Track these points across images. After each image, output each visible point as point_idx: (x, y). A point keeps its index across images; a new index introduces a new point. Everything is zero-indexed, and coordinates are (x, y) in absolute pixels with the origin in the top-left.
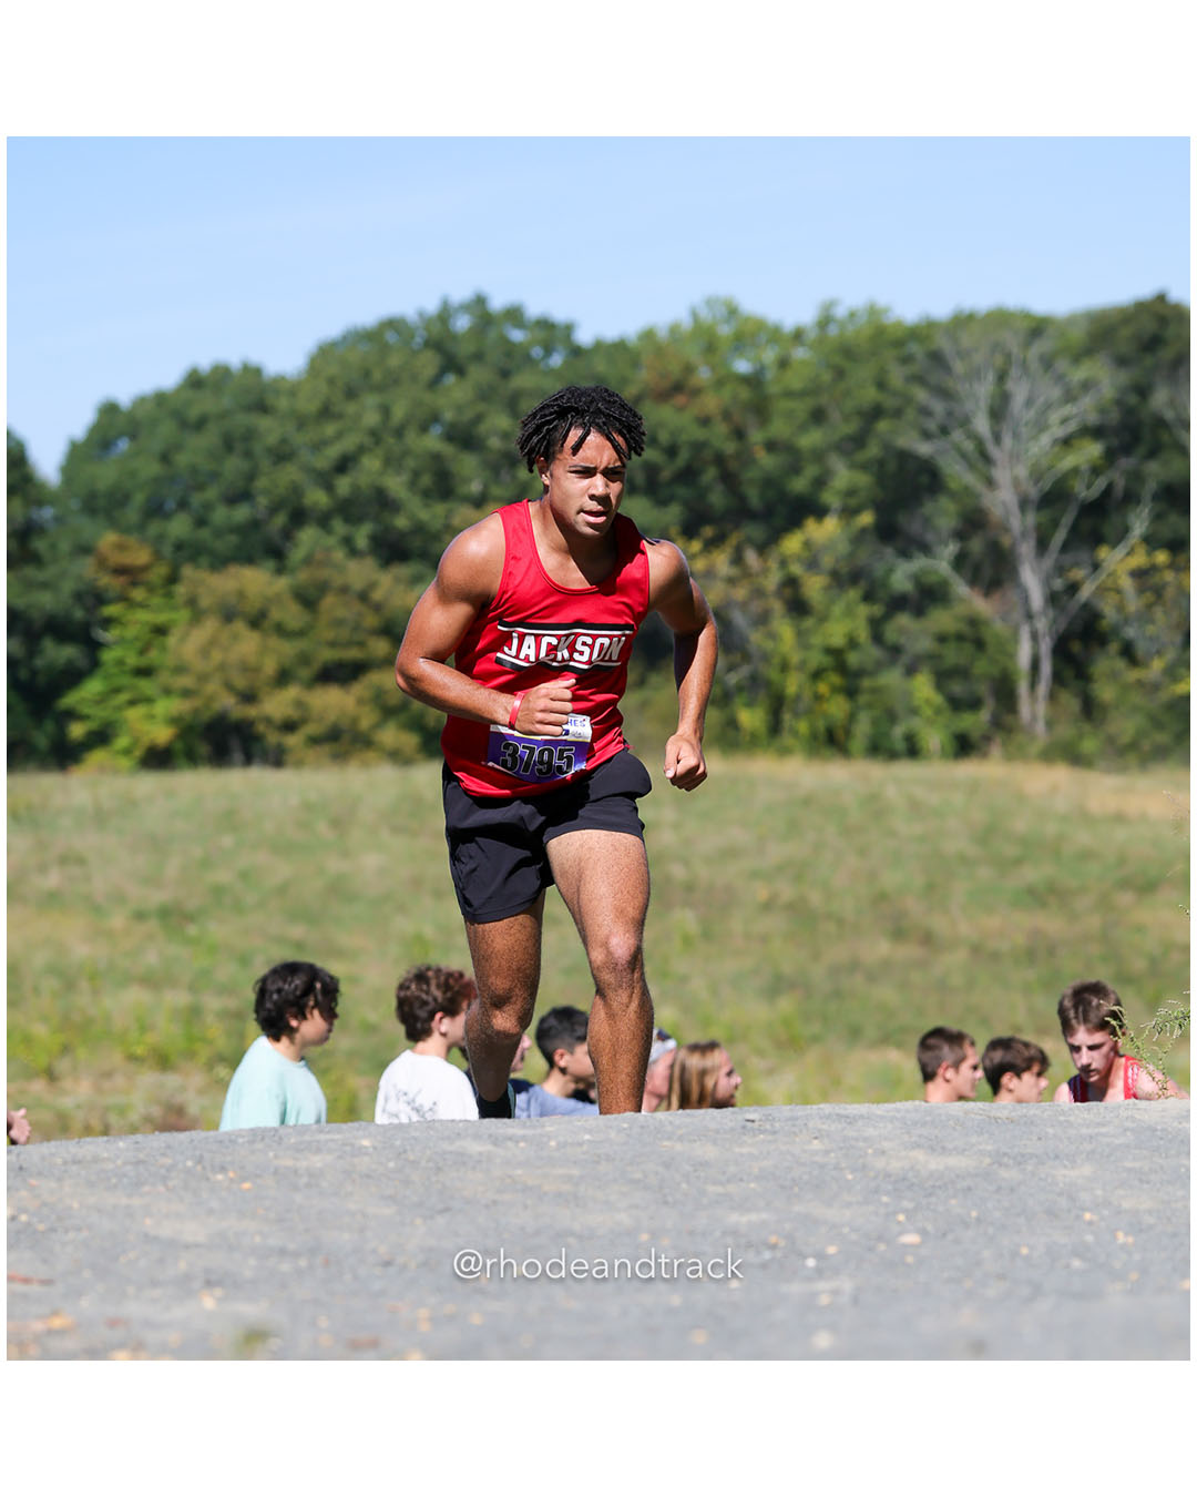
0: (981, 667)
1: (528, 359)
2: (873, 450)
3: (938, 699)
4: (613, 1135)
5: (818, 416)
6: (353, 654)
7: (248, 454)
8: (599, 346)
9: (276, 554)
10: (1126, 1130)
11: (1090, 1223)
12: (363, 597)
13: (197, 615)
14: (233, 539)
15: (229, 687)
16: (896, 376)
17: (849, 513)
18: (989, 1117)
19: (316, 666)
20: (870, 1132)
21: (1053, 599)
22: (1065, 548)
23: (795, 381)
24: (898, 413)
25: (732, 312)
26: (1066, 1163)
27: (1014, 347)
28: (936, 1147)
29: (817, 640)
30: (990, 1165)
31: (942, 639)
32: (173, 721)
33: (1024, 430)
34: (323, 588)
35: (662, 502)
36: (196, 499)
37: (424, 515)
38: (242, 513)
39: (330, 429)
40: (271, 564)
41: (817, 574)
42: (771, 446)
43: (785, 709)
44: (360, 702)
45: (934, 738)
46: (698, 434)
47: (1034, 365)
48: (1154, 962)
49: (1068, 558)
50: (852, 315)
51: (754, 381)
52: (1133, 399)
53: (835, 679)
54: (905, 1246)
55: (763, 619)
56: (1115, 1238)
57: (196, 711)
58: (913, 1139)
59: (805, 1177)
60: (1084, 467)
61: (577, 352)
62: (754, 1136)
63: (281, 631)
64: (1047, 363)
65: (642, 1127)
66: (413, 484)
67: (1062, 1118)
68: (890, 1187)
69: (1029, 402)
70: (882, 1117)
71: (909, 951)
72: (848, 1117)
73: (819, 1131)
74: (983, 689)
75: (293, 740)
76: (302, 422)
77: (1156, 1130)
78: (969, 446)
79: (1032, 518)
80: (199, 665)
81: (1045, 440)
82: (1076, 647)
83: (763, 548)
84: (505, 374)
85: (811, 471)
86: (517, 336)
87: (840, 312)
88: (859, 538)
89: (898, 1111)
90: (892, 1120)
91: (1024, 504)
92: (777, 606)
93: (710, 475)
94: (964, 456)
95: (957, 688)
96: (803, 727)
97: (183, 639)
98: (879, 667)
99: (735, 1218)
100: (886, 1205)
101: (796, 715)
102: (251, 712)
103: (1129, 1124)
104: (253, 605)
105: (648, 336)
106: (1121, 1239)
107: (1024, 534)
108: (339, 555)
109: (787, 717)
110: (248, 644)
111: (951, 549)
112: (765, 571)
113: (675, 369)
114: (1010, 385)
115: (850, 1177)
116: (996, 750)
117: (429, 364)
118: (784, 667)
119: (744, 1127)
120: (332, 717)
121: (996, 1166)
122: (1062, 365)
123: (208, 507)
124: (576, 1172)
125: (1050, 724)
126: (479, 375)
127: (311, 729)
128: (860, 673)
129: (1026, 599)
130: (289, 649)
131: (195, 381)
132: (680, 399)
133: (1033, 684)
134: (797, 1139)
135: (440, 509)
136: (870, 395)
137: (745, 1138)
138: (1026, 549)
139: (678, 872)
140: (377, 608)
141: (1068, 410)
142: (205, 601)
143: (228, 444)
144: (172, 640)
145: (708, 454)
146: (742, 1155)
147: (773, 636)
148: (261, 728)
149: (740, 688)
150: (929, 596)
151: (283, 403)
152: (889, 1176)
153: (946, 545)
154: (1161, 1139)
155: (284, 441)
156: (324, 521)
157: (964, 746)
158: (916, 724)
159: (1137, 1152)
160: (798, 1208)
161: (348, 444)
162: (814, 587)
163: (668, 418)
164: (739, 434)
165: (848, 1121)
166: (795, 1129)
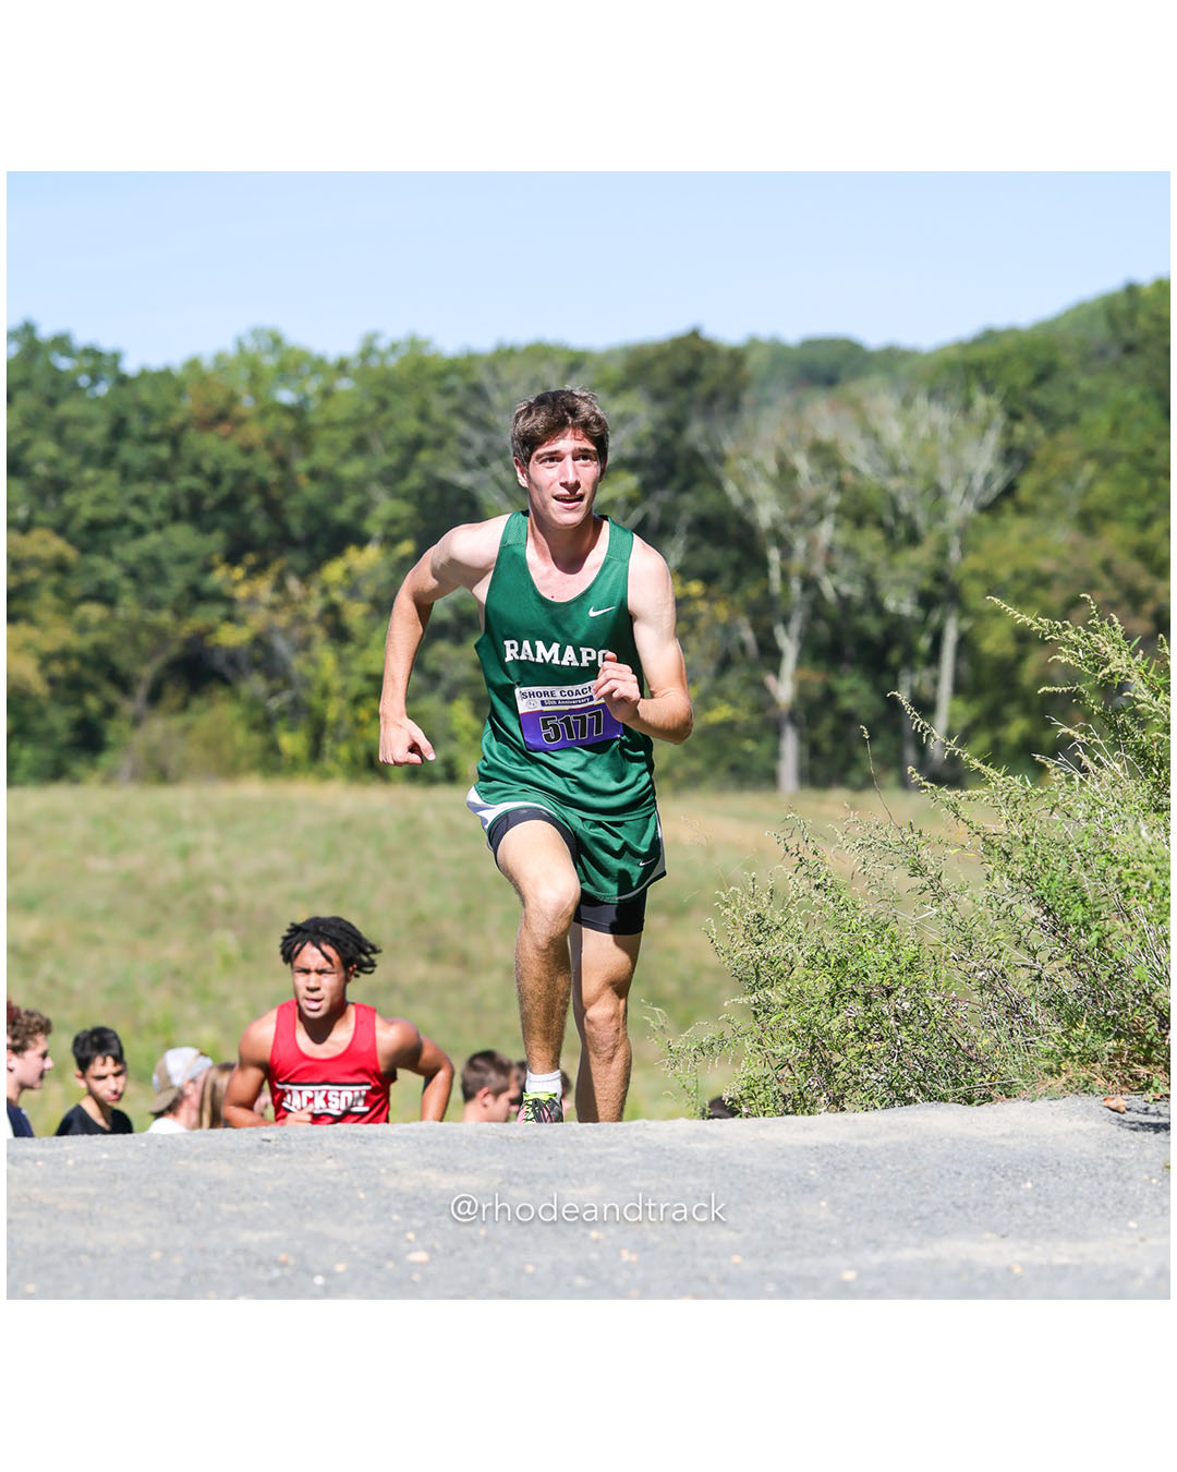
1: (75, 388)
2: (414, 480)
4: (130, 1154)
5: (360, 446)
8: (144, 375)
10: (635, 1149)
11: (597, 1241)
16: (439, 407)
17: (390, 541)
18: (501, 1137)
20: (385, 1151)
23: (339, 410)
24: (437, 445)
25: (276, 342)
26: (575, 1182)
28: (448, 1167)
29: (357, 666)
30: (501, 1184)
35: (206, 529)
41: (358, 602)
42: (314, 475)
43: (326, 734)
45: (469, 764)
46: (242, 463)
48: (685, 985)
50: (395, 347)
51: (296, 412)
52: (668, 433)
54: (414, 1264)
55: (305, 645)
56: (620, 1256)
58: (426, 1159)
59: (318, 1196)
60: (621, 499)
61: (122, 380)
62: (270, 1154)
65: (160, 1146)
67: (572, 1138)
68: (400, 1206)
70: (397, 1137)
71: (446, 972)
72: (362, 1137)
73: (334, 1150)
77: (664, 1150)
83: (305, 576)
84: (52, 402)
85: (353, 500)
86: (64, 364)
87: (383, 344)
88: (400, 567)
89: (412, 1130)
90: (407, 1139)
92: (319, 633)
93: (253, 503)
94: (502, 486)
96: (344, 751)
98: (420, 693)
99: (250, 1237)
100: (396, 1223)
101: (337, 740)
103: (637, 1144)
105: (193, 365)
106: (626, 1256)
109: (328, 742)
112: (307, 599)
113: (219, 398)
115: (362, 1196)
118: (325, 693)
119: (260, 1147)
121: (507, 1185)
124: (92, 1191)
126: (25, 402)
132: (224, 428)
134: (312, 1159)
136: (410, 426)
137: (260, 1157)
139: (219, 893)
145: (250, 482)
146: (256, 1174)
147: (314, 662)
149: (282, 714)
150: (467, 624)
152: (400, 1194)
154: (670, 1158)
158: (454, 748)
159: (644, 1171)
160: (310, 1226)
162: (355, 614)
163: (212, 447)
164: (282, 463)
165: (363, 1140)
166: (310, 1149)
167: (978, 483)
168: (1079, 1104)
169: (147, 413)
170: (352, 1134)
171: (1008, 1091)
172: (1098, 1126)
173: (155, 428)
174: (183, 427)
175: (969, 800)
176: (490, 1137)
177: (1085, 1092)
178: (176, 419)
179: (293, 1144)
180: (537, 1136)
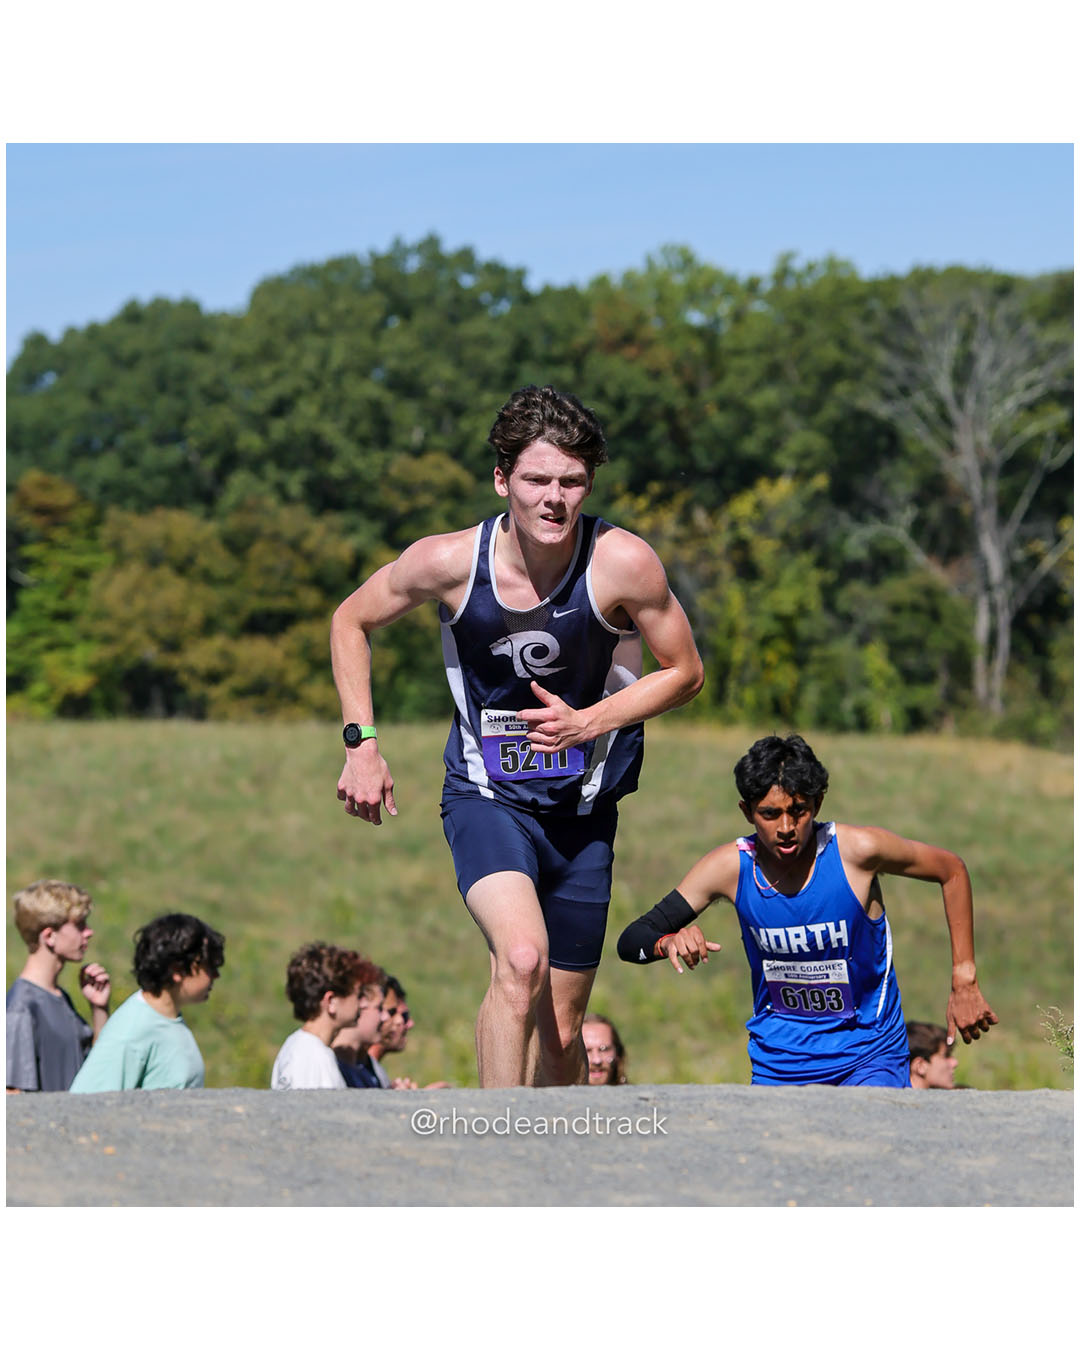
0: (937, 640)
1: (476, 305)
2: (830, 412)
3: (891, 671)
5: (774, 374)
6: (283, 603)
7: (181, 394)
8: (548, 293)
9: (206, 497)
12: (295, 545)
13: (121, 561)
14: (162, 482)
15: (152, 634)
16: (858, 331)
17: (802, 475)
19: (244, 615)
20: (768, 1115)
21: (1013, 570)
22: (1027, 518)
23: (750, 337)
24: (856, 375)
25: (687, 261)
27: (980, 309)
29: (766, 606)
31: (896, 609)
32: (92, 669)
33: (988, 393)
34: (253, 535)
36: (123, 440)
37: (360, 464)
38: (173, 454)
39: (266, 372)
40: (200, 509)
41: (769, 537)
42: (723, 404)
43: (731, 676)
44: (288, 655)
45: (885, 712)
46: (648, 387)
47: (1001, 328)
49: (1030, 529)
50: (811, 268)
51: (707, 335)
53: (783, 646)
55: (710, 582)
57: (117, 659)
60: (1050, 435)
61: (526, 299)
63: (208, 578)
64: (1014, 323)
66: (350, 431)
69: (995, 365)
73: (715, 1112)
74: (937, 662)
75: (217, 692)
76: (240, 363)
78: (930, 408)
79: (993, 486)
80: (123, 612)
81: (1010, 404)
82: (1035, 621)
83: (713, 510)
84: (454, 320)
85: (763, 431)
86: (467, 281)
87: (798, 264)
88: (813, 502)
91: (985, 470)
92: (726, 569)
93: (660, 429)
94: (924, 418)
95: (911, 660)
96: (749, 695)
97: (106, 583)
98: (831, 635)
101: (742, 683)
102: (175, 661)
104: (180, 551)
105: (601, 282)
107: (985, 503)
108: (272, 501)
109: (732, 686)
110: (173, 591)
111: (909, 515)
112: (714, 532)
113: (626, 318)
114: (974, 346)
116: (949, 727)
117: (373, 306)
118: (731, 633)
120: (257, 669)
122: (1030, 326)
123: (138, 447)
125: (1006, 701)
126: (425, 320)
127: (236, 681)
128: (811, 642)
129: (985, 570)
130: (216, 597)
131: (132, 315)
132: (630, 351)
133: (990, 657)
135: (377, 457)
136: (831, 353)
138: (987, 517)
140: (309, 557)
141: (1034, 374)
142: (130, 545)
143: (162, 383)
144: (93, 585)
145: (657, 409)
147: (720, 600)
148: (184, 678)
150: (883, 564)
151: (221, 340)
153: (904, 511)
155: (218, 381)
156: (256, 466)
157: (916, 721)
158: (866, 695)
161: (284, 387)
162: (765, 550)
163: (618, 371)
164: (692, 390)
166: (691, 1109)
169: (550, 333)
170: (735, 1095)
173: (557, 350)
174: (587, 349)
176: (883, 1102)
178: (580, 340)
179: (672, 1104)
180: (931, 1103)
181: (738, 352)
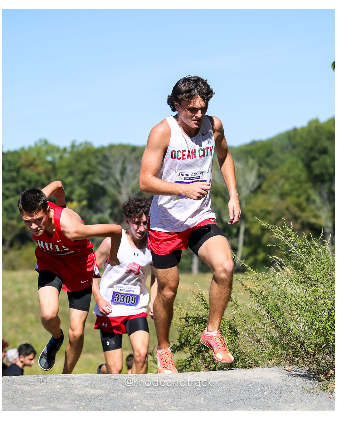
2: (87, 183)
5: (71, 173)
8: (9, 152)
16: (94, 161)
17: (80, 201)
20: (74, 382)
23: (64, 163)
24: (93, 173)
25: (46, 143)
26: (130, 392)
27: (127, 155)
28: (93, 387)
30: (108, 392)
33: (130, 178)
46: (37, 178)
47: (133, 160)
50: (81, 144)
51: (52, 163)
58: (86, 385)
59: (55, 396)
62: (41, 383)
64: (137, 159)
68: (78, 399)
69: (132, 170)
70: (78, 378)
73: (59, 382)
78: (114, 182)
81: (136, 181)
87: (77, 143)
88: (83, 208)
89: (83, 376)
90: (81, 379)
94: (112, 185)
99: (34, 408)
100: (77, 404)
105: (23, 149)
111: (109, 211)
113: (31, 159)
114: (126, 165)
115: (67, 396)
119: (38, 381)
132: (32, 168)
134: (53, 385)
136: (85, 167)
137: (38, 384)
139: (29, 303)
146: (37, 389)
153: (107, 210)
159: (150, 389)
160: (51, 405)
163: (29, 173)
164: (49, 178)
165: (68, 379)
167: (250, 184)
168: (277, 369)
169: (10, 163)
171: (257, 365)
172: (282, 376)
173: (12, 167)
174: (20, 167)
175: (246, 279)
177: (279, 365)
178: (18, 165)
181: (62, 167)
